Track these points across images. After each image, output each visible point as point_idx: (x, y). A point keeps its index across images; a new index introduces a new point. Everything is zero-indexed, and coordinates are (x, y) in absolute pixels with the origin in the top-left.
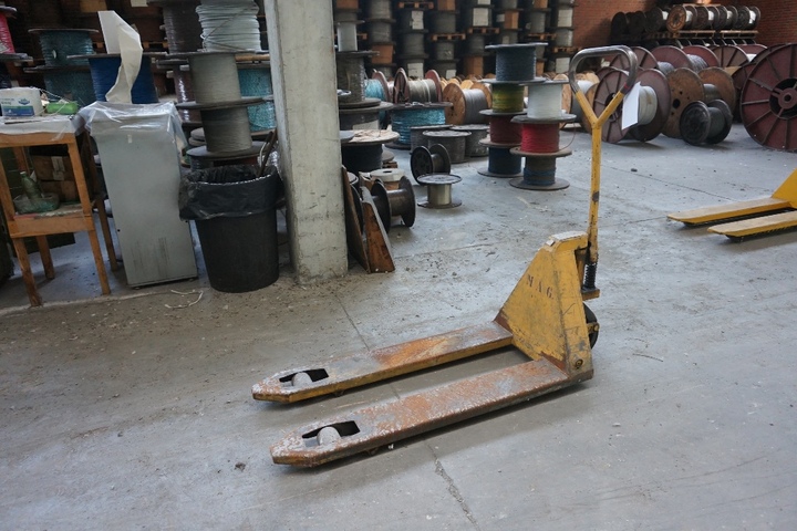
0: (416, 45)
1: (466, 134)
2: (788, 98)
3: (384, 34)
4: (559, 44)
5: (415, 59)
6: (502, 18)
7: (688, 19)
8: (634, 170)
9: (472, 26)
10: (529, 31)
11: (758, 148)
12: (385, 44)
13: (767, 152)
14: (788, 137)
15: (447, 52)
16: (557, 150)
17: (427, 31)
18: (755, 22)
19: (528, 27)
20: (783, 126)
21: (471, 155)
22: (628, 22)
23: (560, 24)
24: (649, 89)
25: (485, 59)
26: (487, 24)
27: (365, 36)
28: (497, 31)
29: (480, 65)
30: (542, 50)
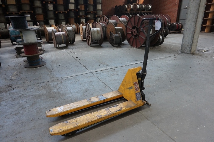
0: (51, 15)
2: (135, 32)
3: (40, 11)
5: (51, 19)
6: (79, 7)
8: (77, 58)
9: (69, 9)
10: (88, 11)
12: (41, 14)
14: (136, 44)
15: (62, 17)
17: (54, 10)
18: (151, 9)
19: (88, 9)
23: (98, 9)
24: (99, 29)
25: (75, 19)
26: (74, 8)
27: (32, 12)
28: (77, 10)
29: (73, 20)
30: (93, 16)
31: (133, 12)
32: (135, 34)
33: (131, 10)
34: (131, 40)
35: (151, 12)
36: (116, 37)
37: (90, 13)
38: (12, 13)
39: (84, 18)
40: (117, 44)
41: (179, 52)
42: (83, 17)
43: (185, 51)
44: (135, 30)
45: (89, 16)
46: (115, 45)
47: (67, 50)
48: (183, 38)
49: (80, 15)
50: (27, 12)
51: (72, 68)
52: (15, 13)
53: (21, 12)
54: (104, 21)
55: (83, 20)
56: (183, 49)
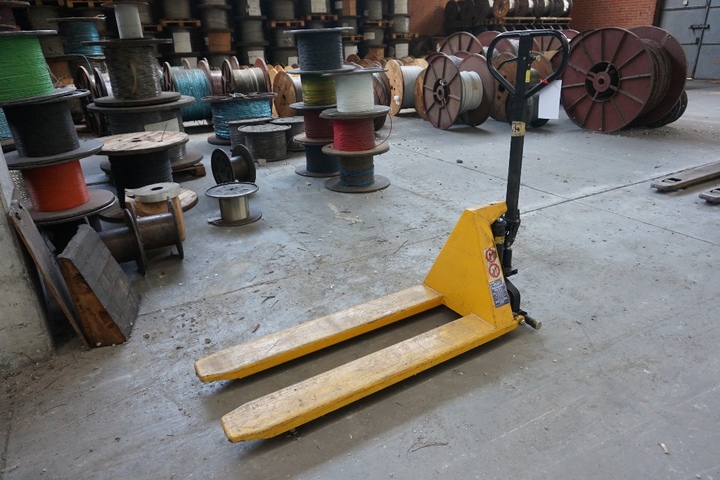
0: (255, 32)
1: (286, 128)
2: (601, 81)
3: (219, 20)
4: (397, 30)
5: (255, 46)
6: (340, 5)
7: (511, 6)
8: (461, 162)
9: (311, 13)
10: (367, 18)
11: (577, 131)
12: (223, 31)
13: (586, 134)
14: (604, 119)
15: (287, 39)
16: (373, 146)
17: (265, 18)
18: (568, 10)
19: (366, 13)
20: (599, 109)
21: (293, 150)
22: (459, 9)
23: (397, 11)
24: (474, 74)
26: (325, 11)
27: (199, 23)
28: (336, 18)
31: (514, 21)
33: (508, 15)
34: (583, 110)
35: (567, 21)
37: (374, 26)
39: (354, 44)
42: (353, 38)
44: (604, 75)
45: (371, 36)
50: (181, 23)
53: (165, 23)
55: (353, 51)
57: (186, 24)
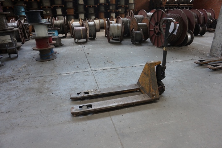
0: (81, 9)
3: (70, 5)
4: (130, 8)
5: (81, 13)
6: (110, 0)
7: (167, 1)
9: (99, 3)
10: (119, 4)
12: (71, 8)
14: (158, 43)
15: (92, 11)
17: (85, 4)
18: (192, 2)
20: (157, 39)
23: (130, 2)
25: (105, 13)
26: (104, 2)
27: (63, 6)
28: (108, 4)
29: (102, 15)
30: (124, 10)
31: (169, 6)
32: (157, 31)
33: (166, 4)
34: (154, 38)
35: (192, 6)
36: (136, 34)
37: (121, 7)
38: (46, 8)
39: (114, 13)
40: (138, 41)
41: (208, 55)
42: (113, 11)
43: (215, 54)
44: (157, 27)
45: (120, 10)
46: (137, 43)
47: (84, 46)
48: (214, 38)
49: (111, 9)
50: (58, 6)
51: (76, 64)
52: (48, 8)
53: (53, 6)
54: (130, 16)
55: (113, 15)
56: (213, 52)
57: (60, 6)
